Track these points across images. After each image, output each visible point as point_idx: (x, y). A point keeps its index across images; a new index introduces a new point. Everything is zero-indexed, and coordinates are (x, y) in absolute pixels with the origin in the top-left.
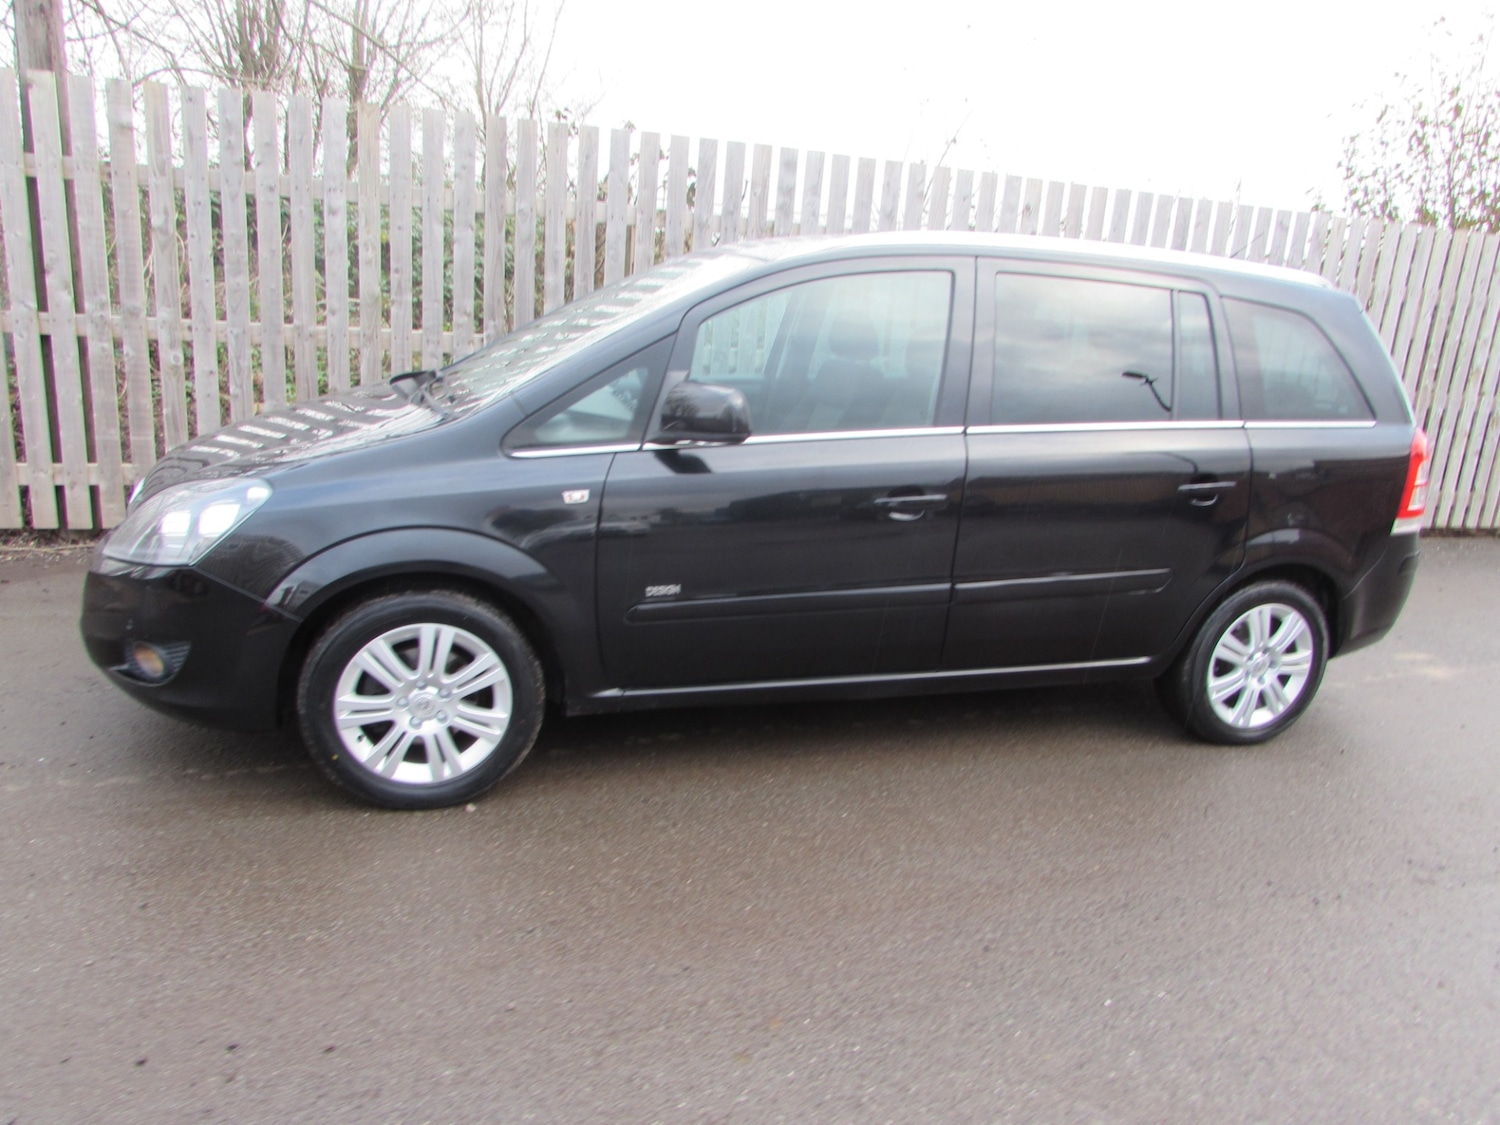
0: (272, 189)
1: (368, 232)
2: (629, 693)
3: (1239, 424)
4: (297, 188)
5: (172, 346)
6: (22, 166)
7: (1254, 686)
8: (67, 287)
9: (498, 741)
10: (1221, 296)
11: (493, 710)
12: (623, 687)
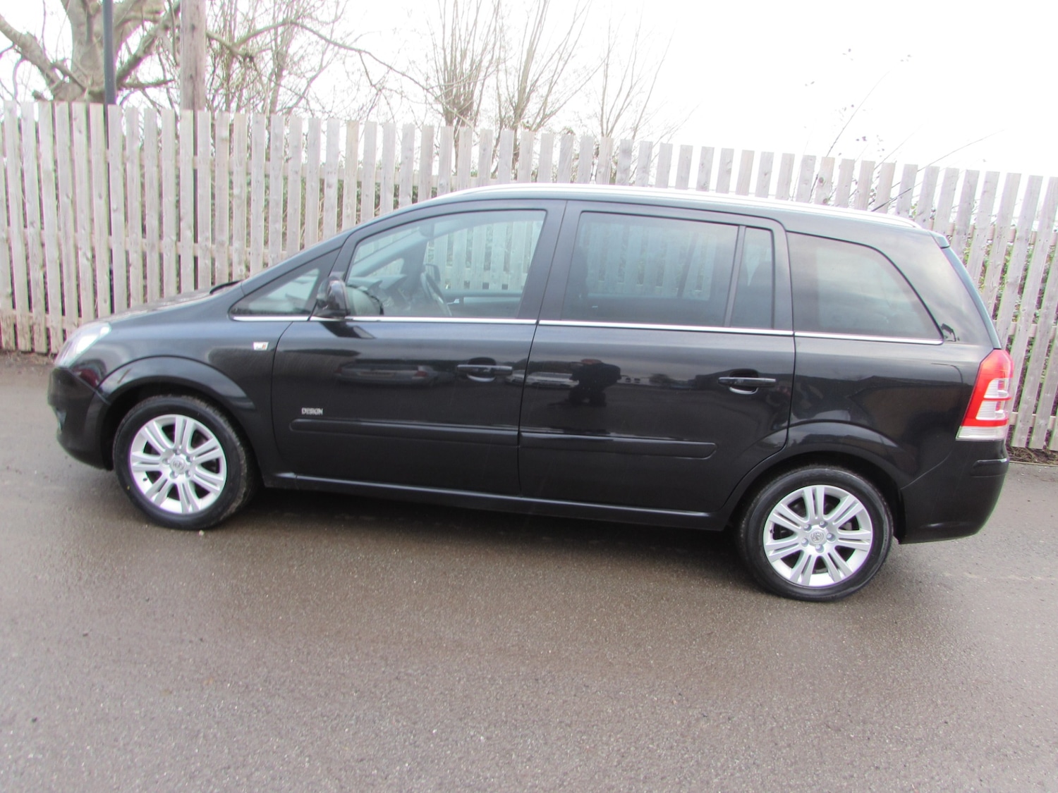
0: (297, 173)
1: (349, 198)
2: (300, 477)
3: (791, 333)
4: (310, 172)
5: (240, 263)
6: (174, 161)
7: (811, 552)
8: (190, 228)
9: (219, 494)
10: (787, 231)
11: (218, 475)
12: (296, 472)
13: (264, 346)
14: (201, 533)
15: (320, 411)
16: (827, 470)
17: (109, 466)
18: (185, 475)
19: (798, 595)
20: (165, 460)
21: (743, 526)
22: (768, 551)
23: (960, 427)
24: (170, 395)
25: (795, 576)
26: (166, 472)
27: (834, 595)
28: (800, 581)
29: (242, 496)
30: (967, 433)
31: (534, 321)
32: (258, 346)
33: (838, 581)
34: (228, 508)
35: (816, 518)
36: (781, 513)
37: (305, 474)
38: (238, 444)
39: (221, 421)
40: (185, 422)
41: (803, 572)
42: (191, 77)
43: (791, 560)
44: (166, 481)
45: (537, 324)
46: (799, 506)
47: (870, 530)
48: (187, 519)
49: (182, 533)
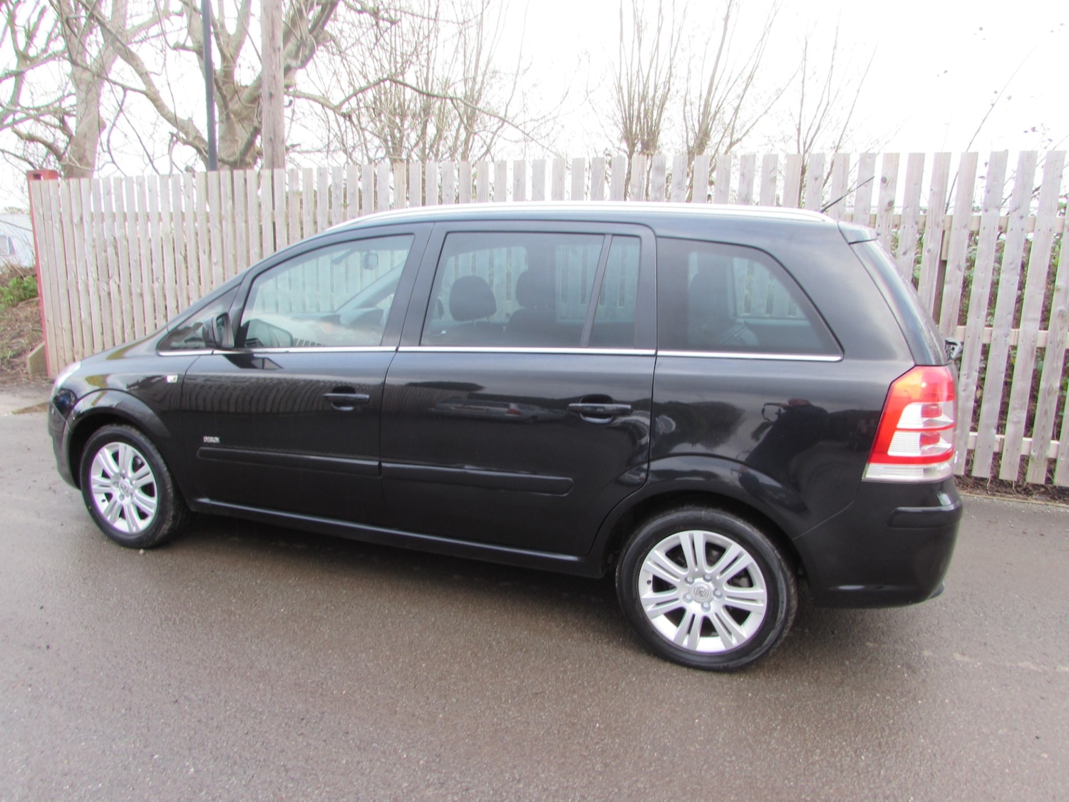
13: (174, 379)
14: (142, 551)
15: (217, 440)
16: (703, 513)
17: (77, 485)
18: (130, 497)
19: (682, 660)
20: (116, 483)
21: (617, 574)
22: (646, 605)
23: (867, 465)
24: (115, 425)
25: (679, 636)
26: (117, 493)
27: (725, 664)
28: (685, 643)
29: (171, 519)
30: (876, 472)
31: (394, 349)
32: (171, 379)
33: (730, 648)
34: (160, 529)
35: (697, 570)
36: (656, 562)
37: (218, 500)
38: (165, 469)
39: (151, 448)
40: (126, 448)
41: (689, 632)
42: (271, 139)
43: (676, 616)
44: (116, 502)
45: (397, 351)
46: (676, 554)
47: (763, 589)
48: (133, 537)
49: (128, 550)
